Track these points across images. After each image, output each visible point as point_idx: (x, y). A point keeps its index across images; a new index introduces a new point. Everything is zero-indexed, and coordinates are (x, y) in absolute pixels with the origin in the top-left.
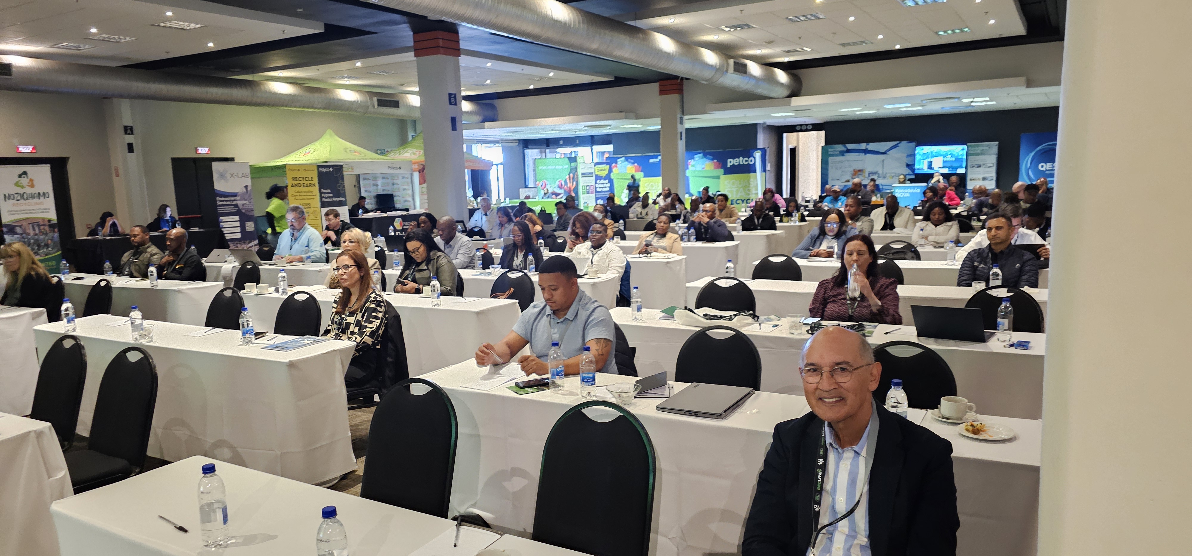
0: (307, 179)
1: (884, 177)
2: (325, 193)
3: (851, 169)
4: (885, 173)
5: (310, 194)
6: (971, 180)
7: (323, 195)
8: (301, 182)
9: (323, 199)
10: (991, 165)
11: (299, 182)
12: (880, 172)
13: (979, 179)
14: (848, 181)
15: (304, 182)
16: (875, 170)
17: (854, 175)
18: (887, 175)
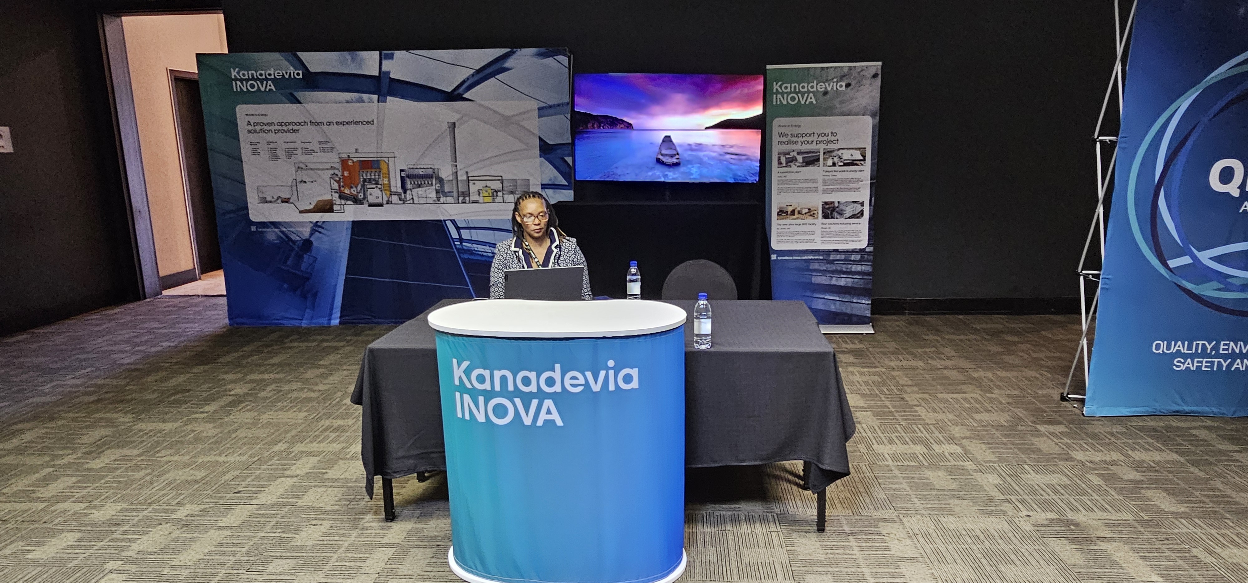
1: (464, 196)
3: (333, 159)
4: (462, 177)
6: (782, 213)
10: (858, 156)
12: (446, 173)
13: (811, 213)
14: (326, 207)
16: (426, 164)
17: (349, 182)
18: (473, 188)
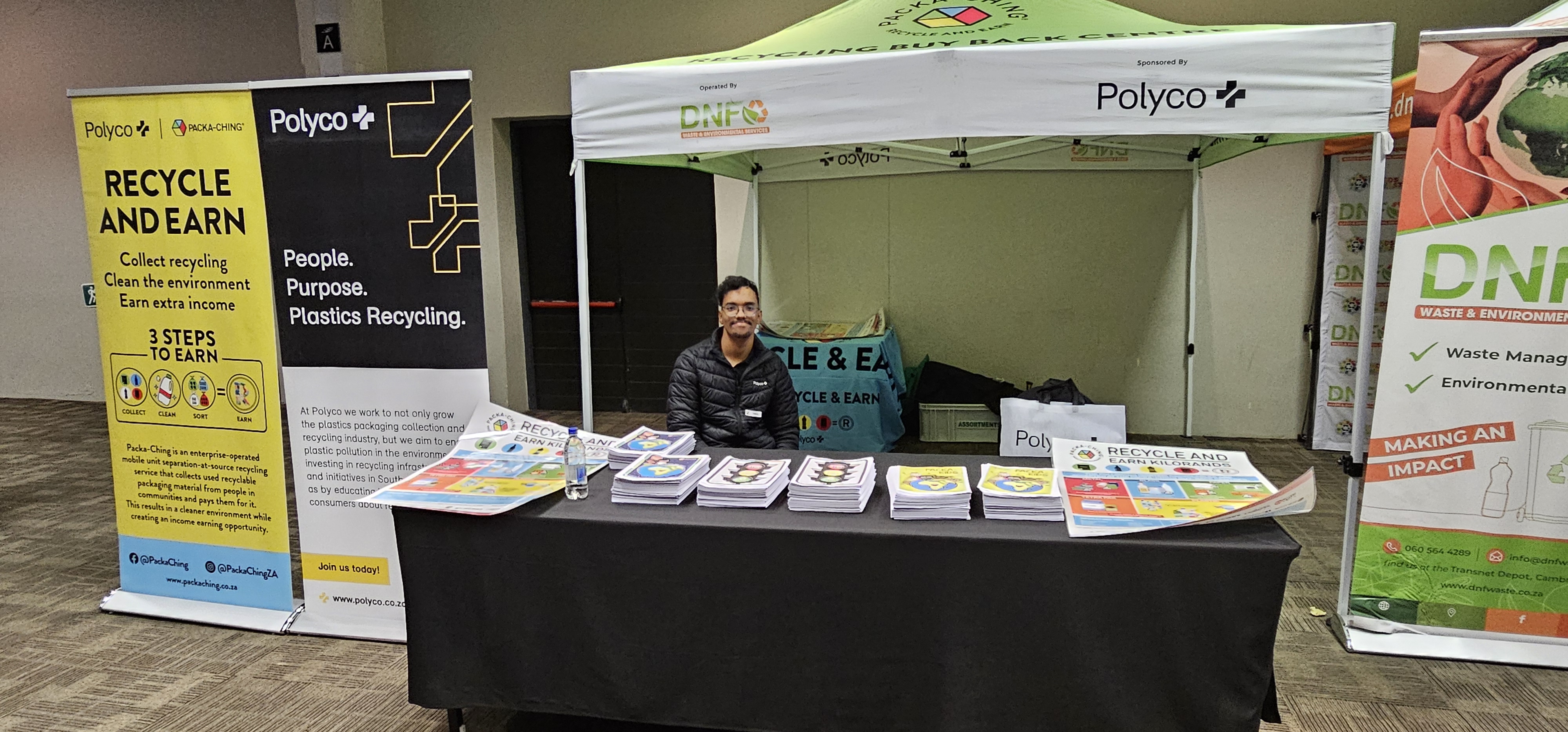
0: (191, 183)
2: (308, 275)
5: (215, 274)
7: (292, 284)
8: (159, 204)
9: (296, 313)
11: (143, 201)
15: (177, 199)
